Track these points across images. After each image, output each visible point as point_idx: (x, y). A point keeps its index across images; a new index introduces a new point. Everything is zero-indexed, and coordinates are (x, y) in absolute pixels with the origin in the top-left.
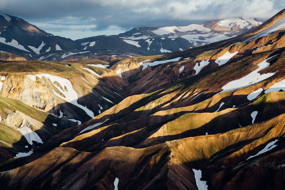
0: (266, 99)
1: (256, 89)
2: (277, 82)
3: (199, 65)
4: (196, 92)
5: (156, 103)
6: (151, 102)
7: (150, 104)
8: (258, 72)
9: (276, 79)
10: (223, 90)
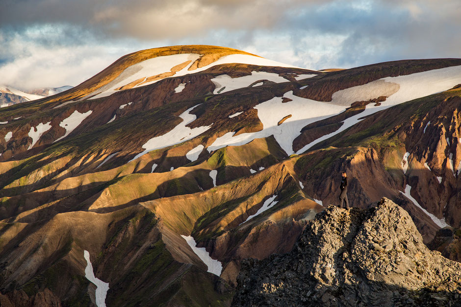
0: (223, 155)
1: (195, 146)
2: (219, 137)
3: (36, 130)
4: (104, 154)
5: (44, 171)
6: (37, 170)
7: (36, 173)
8: (186, 126)
9: (217, 133)
10: (145, 149)
